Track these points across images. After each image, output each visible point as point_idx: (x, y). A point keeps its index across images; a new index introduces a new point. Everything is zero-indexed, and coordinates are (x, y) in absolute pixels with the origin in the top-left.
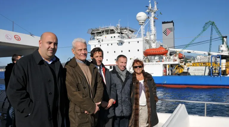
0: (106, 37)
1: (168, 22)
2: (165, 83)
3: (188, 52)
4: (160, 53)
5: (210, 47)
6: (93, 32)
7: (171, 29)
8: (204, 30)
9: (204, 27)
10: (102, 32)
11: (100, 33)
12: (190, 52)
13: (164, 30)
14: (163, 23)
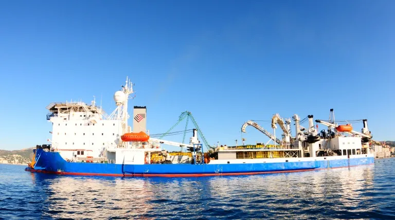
0: (66, 119)
1: (140, 107)
2: (147, 171)
3: (160, 142)
4: (141, 139)
5: (184, 138)
6: (55, 107)
7: (143, 116)
8: (180, 120)
9: (180, 117)
10: (69, 108)
11: (66, 109)
12: (163, 143)
13: (135, 115)
14: (136, 107)
